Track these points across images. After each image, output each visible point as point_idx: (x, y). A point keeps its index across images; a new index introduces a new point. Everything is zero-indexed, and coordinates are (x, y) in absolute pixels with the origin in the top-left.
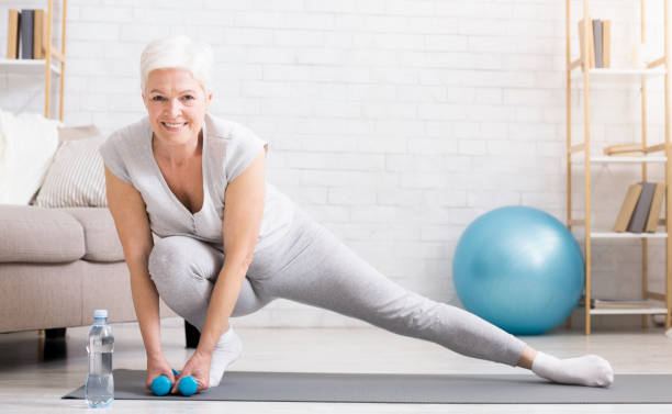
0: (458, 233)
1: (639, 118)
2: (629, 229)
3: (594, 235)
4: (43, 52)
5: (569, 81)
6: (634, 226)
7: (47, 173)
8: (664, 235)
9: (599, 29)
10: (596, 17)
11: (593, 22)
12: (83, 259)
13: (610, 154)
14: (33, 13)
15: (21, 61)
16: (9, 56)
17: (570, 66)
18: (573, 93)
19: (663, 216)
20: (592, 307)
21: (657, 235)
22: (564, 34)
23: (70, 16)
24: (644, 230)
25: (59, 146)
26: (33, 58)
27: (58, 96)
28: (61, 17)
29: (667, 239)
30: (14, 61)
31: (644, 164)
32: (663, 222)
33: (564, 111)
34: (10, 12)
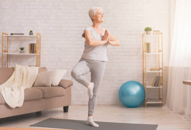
0: (120, 86)
1: (158, 61)
2: (154, 86)
3: (147, 87)
4: (36, 52)
5: (143, 54)
6: (156, 85)
7: (36, 78)
8: (162, 87)
9: (148, 45)
10: (147, 42)
11: (147, 43)
12: (43, 98)
13: (151, 70)
14: (34, 44)
15: (31, 54)
16: (29, 53)
17: (143, 51)
18: (144, 56)
19: (162, 83)
20: (147, 102)
21: (160, 87)
22: (142, 44)
23: (41, 43)
24: (158, 86)
25: (39, 73)
26: (34, 53)
27: (39, 59)
28: (39, 43)
29: (162, 88)
30: (30, 54)
31: (159, 72)
32: (162, 84)
33: (142, 60)
34: (29, 44)
